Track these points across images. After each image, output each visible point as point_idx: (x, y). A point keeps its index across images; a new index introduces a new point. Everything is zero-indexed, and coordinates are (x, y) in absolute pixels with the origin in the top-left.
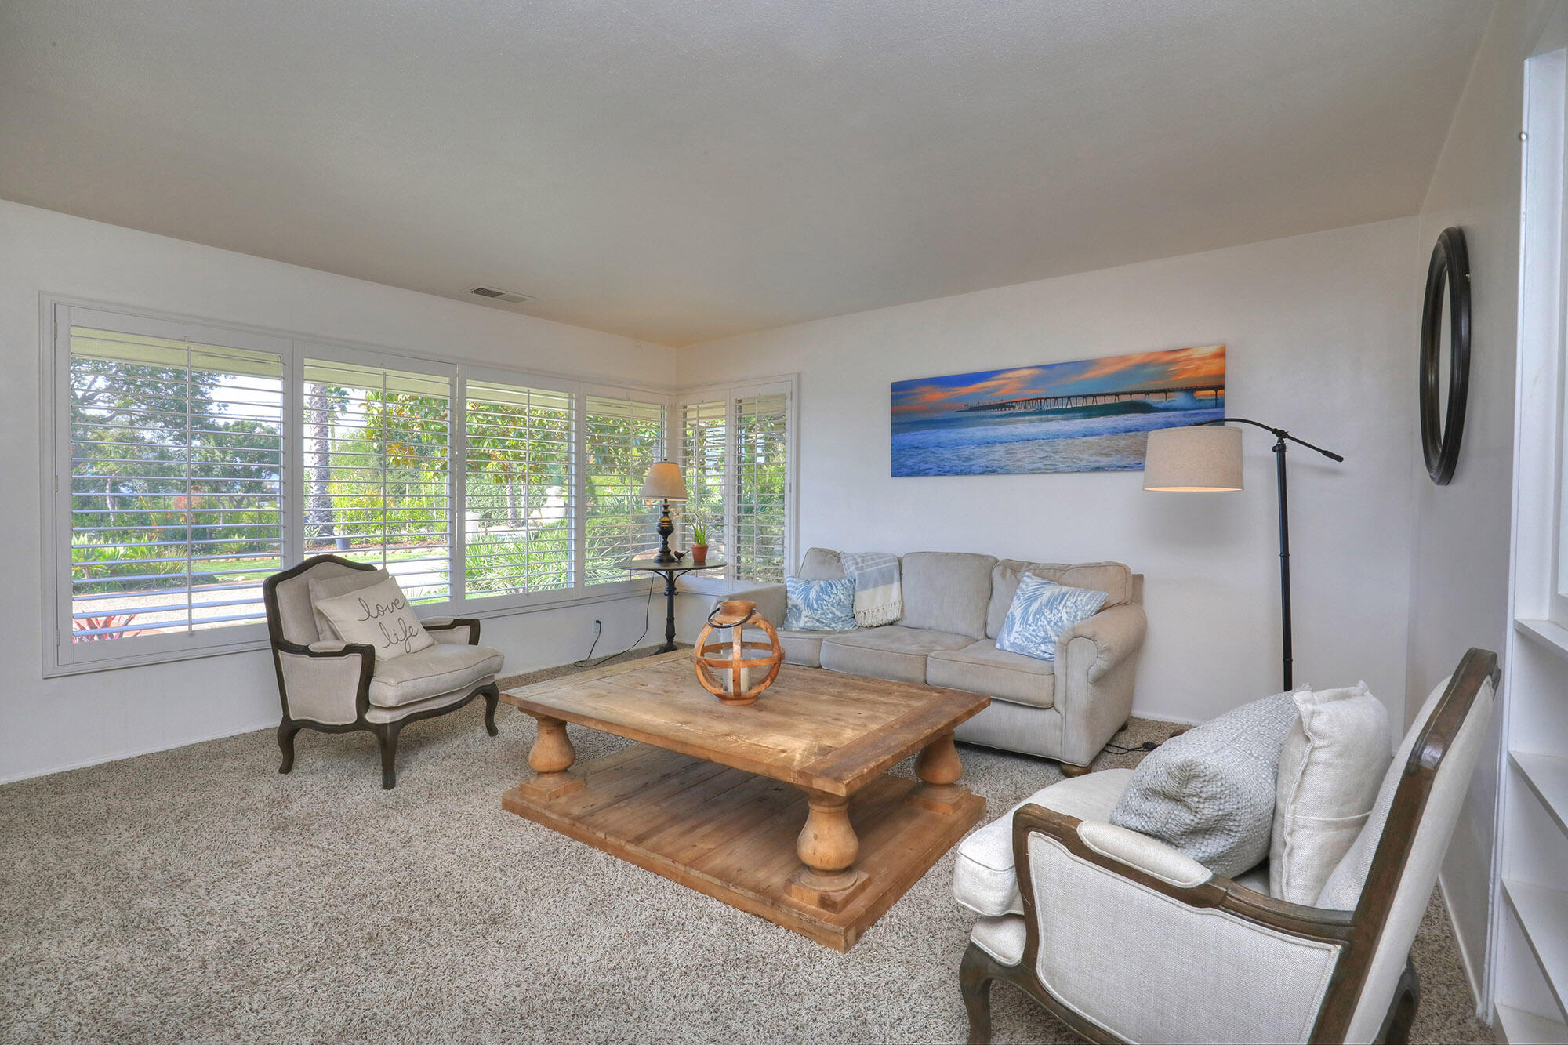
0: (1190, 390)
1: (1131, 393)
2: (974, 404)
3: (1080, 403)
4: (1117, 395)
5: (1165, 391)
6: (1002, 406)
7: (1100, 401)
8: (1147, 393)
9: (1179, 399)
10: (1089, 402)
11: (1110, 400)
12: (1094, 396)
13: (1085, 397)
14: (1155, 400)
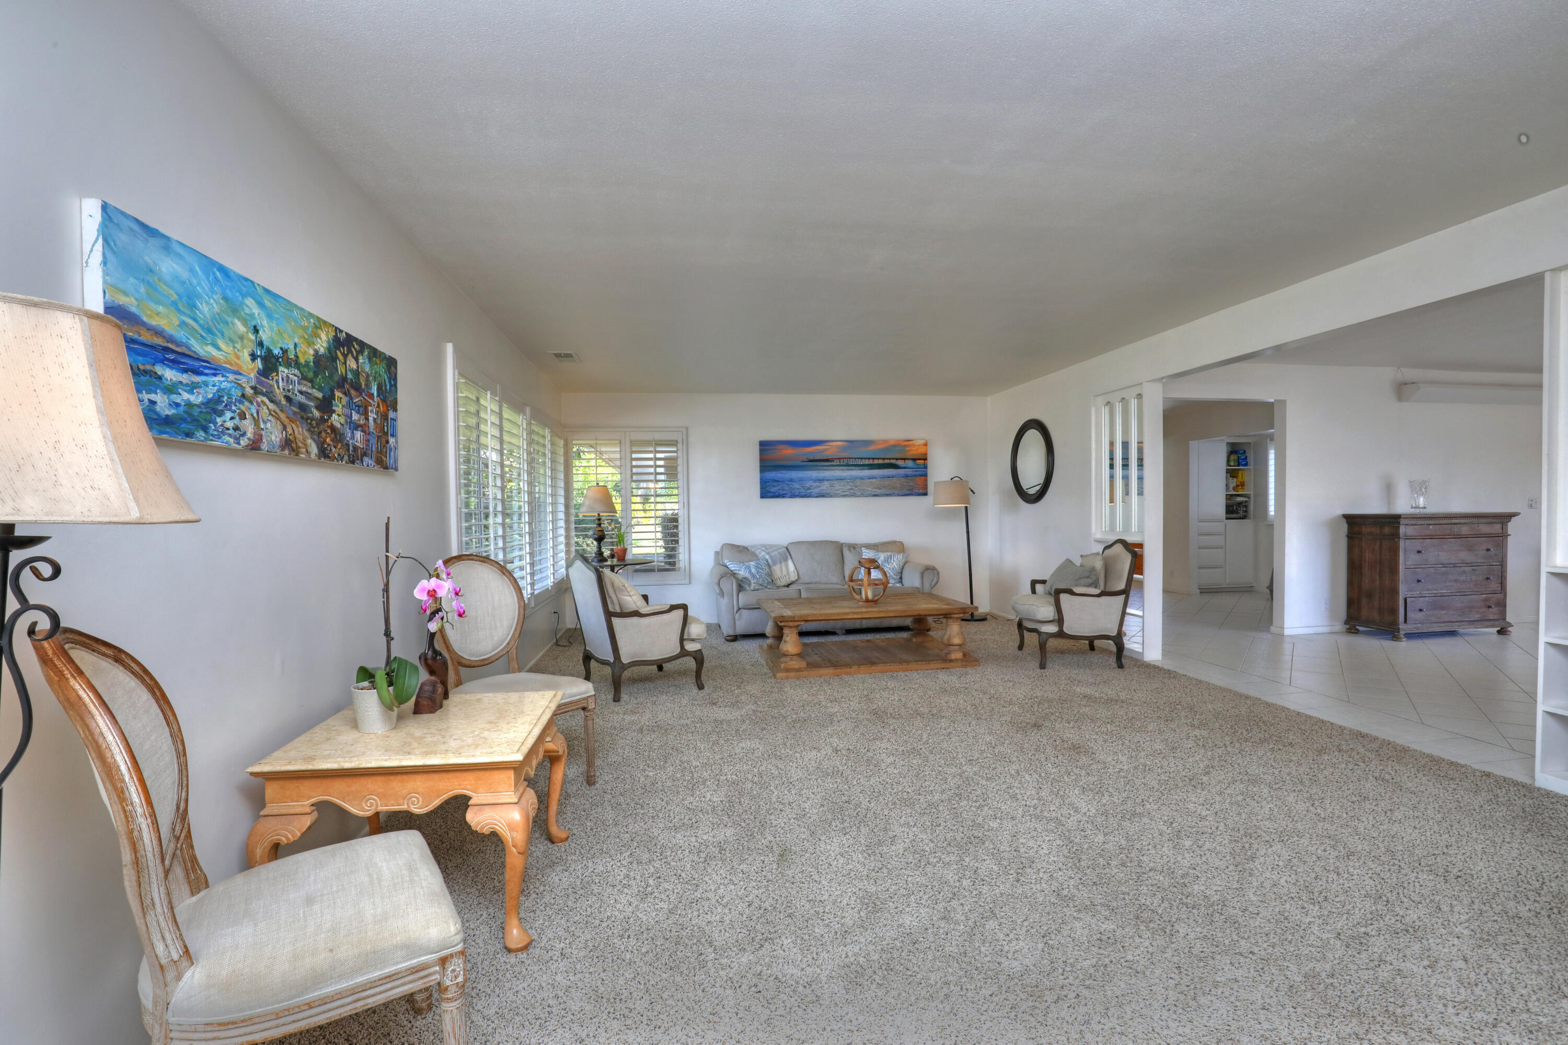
0: (914, 460)
1: (890, 459)
2: (812, 458)
3: (867, 462)
4: (884, 459)
5: (904, 459)
6: (827, 460)
7: (876, 462)
8: (897, 459)
9: (910, 463)
10: (871, 462)
11: (881, 462)
12: (873, 459)
13: (869, 459)
14: (900, 463)
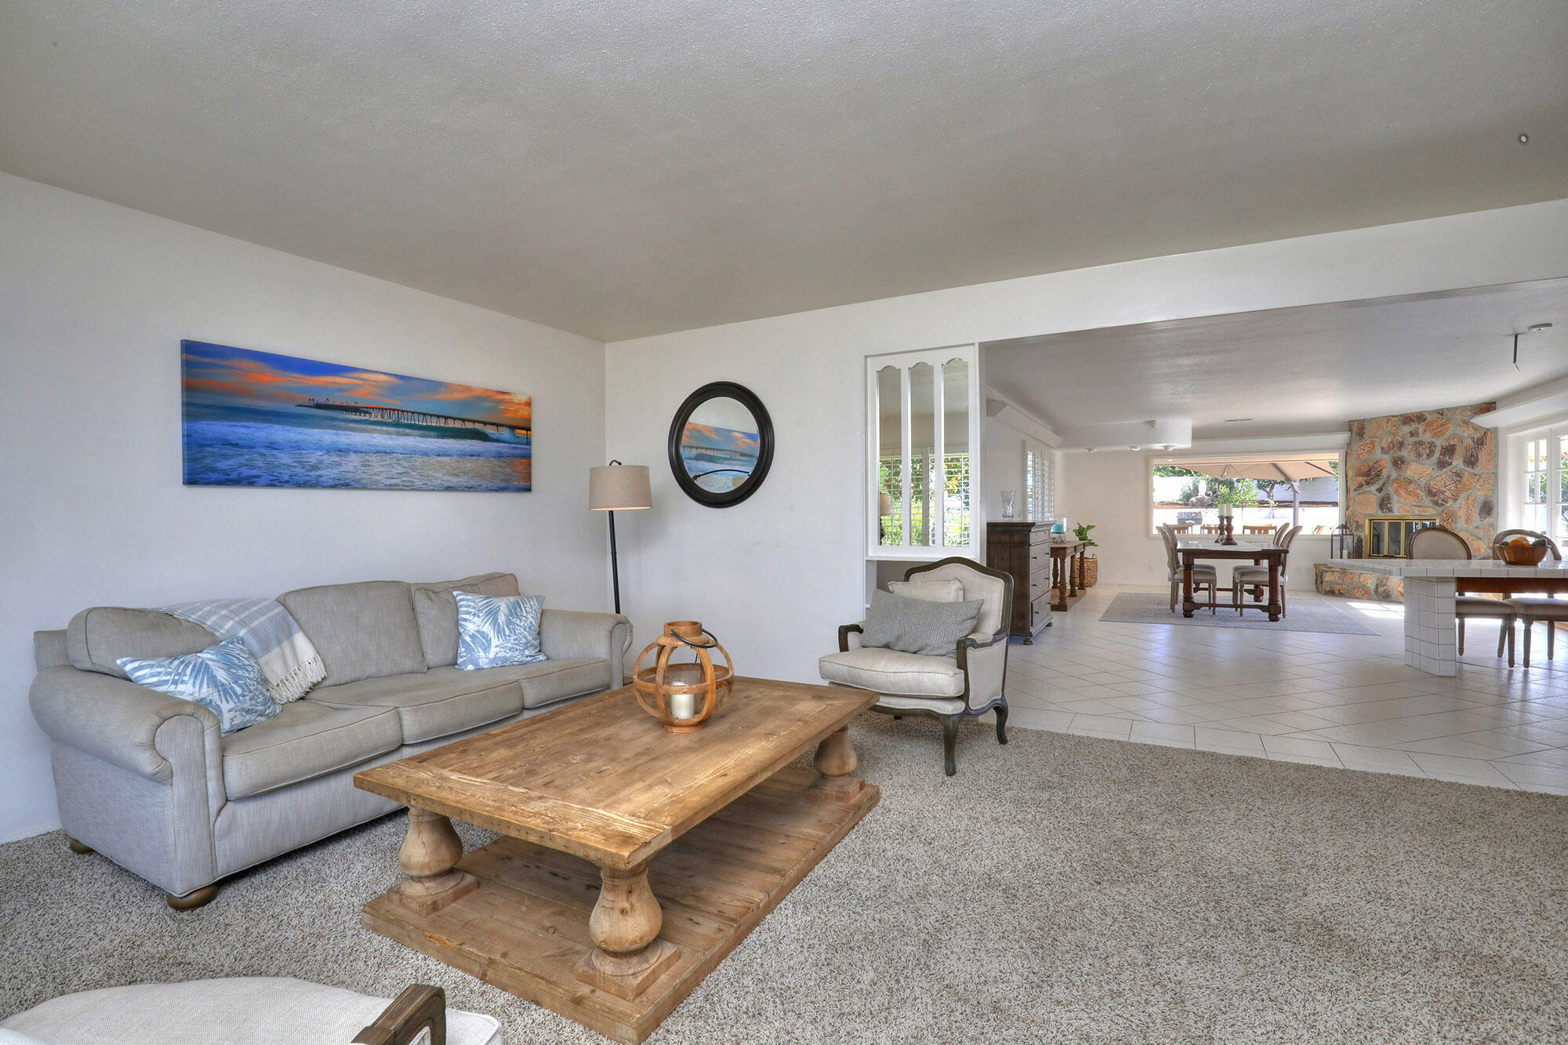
0: (513, 428)
1: (474, 422)
2: (322, 400)
3: (434, 423)
4: (464, 420)
5: (497, 425)
6: (356, 410)
7: (451, 424)
8: (485, 423)
9: (505, 433)
10: (442, 423)
11: (458, 425)
12: (446, 418)
13: (438, 417)
14: (490, 430)
